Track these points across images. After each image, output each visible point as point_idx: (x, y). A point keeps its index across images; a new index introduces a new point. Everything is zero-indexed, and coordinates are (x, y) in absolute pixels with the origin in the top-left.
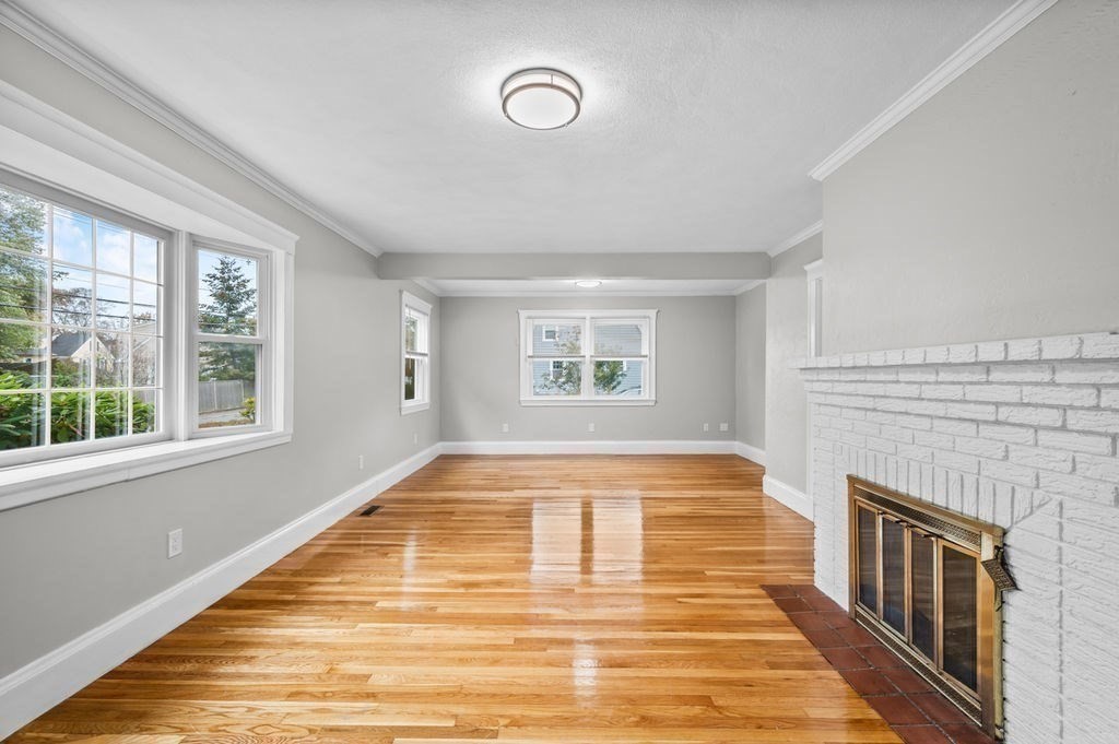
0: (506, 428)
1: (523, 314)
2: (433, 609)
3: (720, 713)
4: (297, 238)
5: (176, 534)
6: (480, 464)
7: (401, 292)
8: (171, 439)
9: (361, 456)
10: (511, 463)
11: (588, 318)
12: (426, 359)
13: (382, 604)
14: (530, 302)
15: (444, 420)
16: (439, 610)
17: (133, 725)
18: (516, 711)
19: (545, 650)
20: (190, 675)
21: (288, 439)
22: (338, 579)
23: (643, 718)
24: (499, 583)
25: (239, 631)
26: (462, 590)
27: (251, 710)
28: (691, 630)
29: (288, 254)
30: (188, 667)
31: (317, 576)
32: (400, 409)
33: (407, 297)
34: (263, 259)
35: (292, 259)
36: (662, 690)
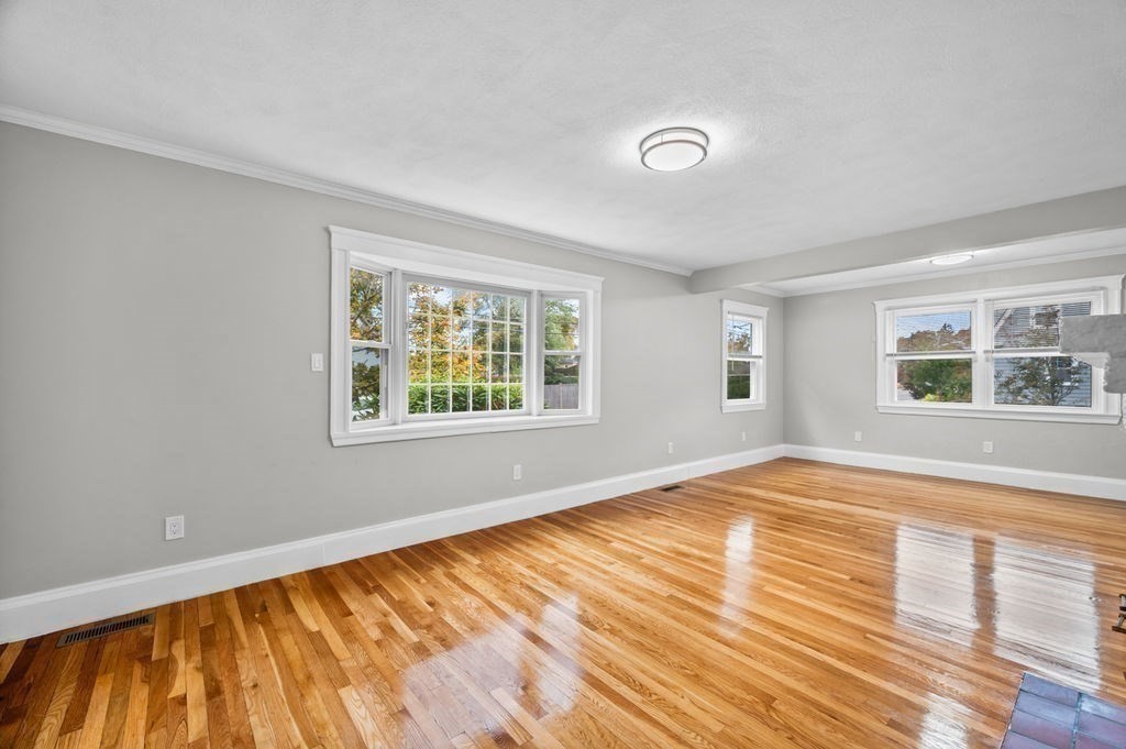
0: (858, 436)
1: (880, 305)
2: (640, 558)
3: (767, 711)
4: (603, 279)
5: (517, 467)
6: (817, 471)
7: (721, 301)
8: (530, 414)
9: (670, 444)
10: (852, 476)
11: (981, 300)
12: (761, 360)
13: (616, 545)
14: (888, 291)
15: (787, 423)
16: (643, 560)
17: (471, 551)
18: (618, 626)
19: (683, 609)
20: (501, 541)
21: (597, 421)
22: (606, 523)
23: (697, 676)
24: (704, 560)
25: (537, 531)
26: (673, 555)
27: (510, 564)
28: (840, 659)
29: (596, 292)
30: (506, 538)
31: (595, 517)
32: (721, 407)
33: (727, 305)
34: (582, 297)
35: (599, 295)
36: (740, 672)
